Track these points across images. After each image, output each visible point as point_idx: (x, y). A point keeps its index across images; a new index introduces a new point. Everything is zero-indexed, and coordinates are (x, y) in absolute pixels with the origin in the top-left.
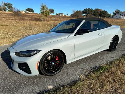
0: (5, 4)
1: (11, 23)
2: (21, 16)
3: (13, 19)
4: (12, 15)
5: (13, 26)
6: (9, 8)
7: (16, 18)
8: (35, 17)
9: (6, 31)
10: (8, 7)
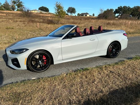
0: (14, 2)
1: (18, 26)
2: (31, 17)
3: (21, 21)
4: (21, 15)
5: (20, 29)
6: (18, 7)
7: (25, 19)
8: (49, 18)
9: (10, 35)
10: (17, 5)
